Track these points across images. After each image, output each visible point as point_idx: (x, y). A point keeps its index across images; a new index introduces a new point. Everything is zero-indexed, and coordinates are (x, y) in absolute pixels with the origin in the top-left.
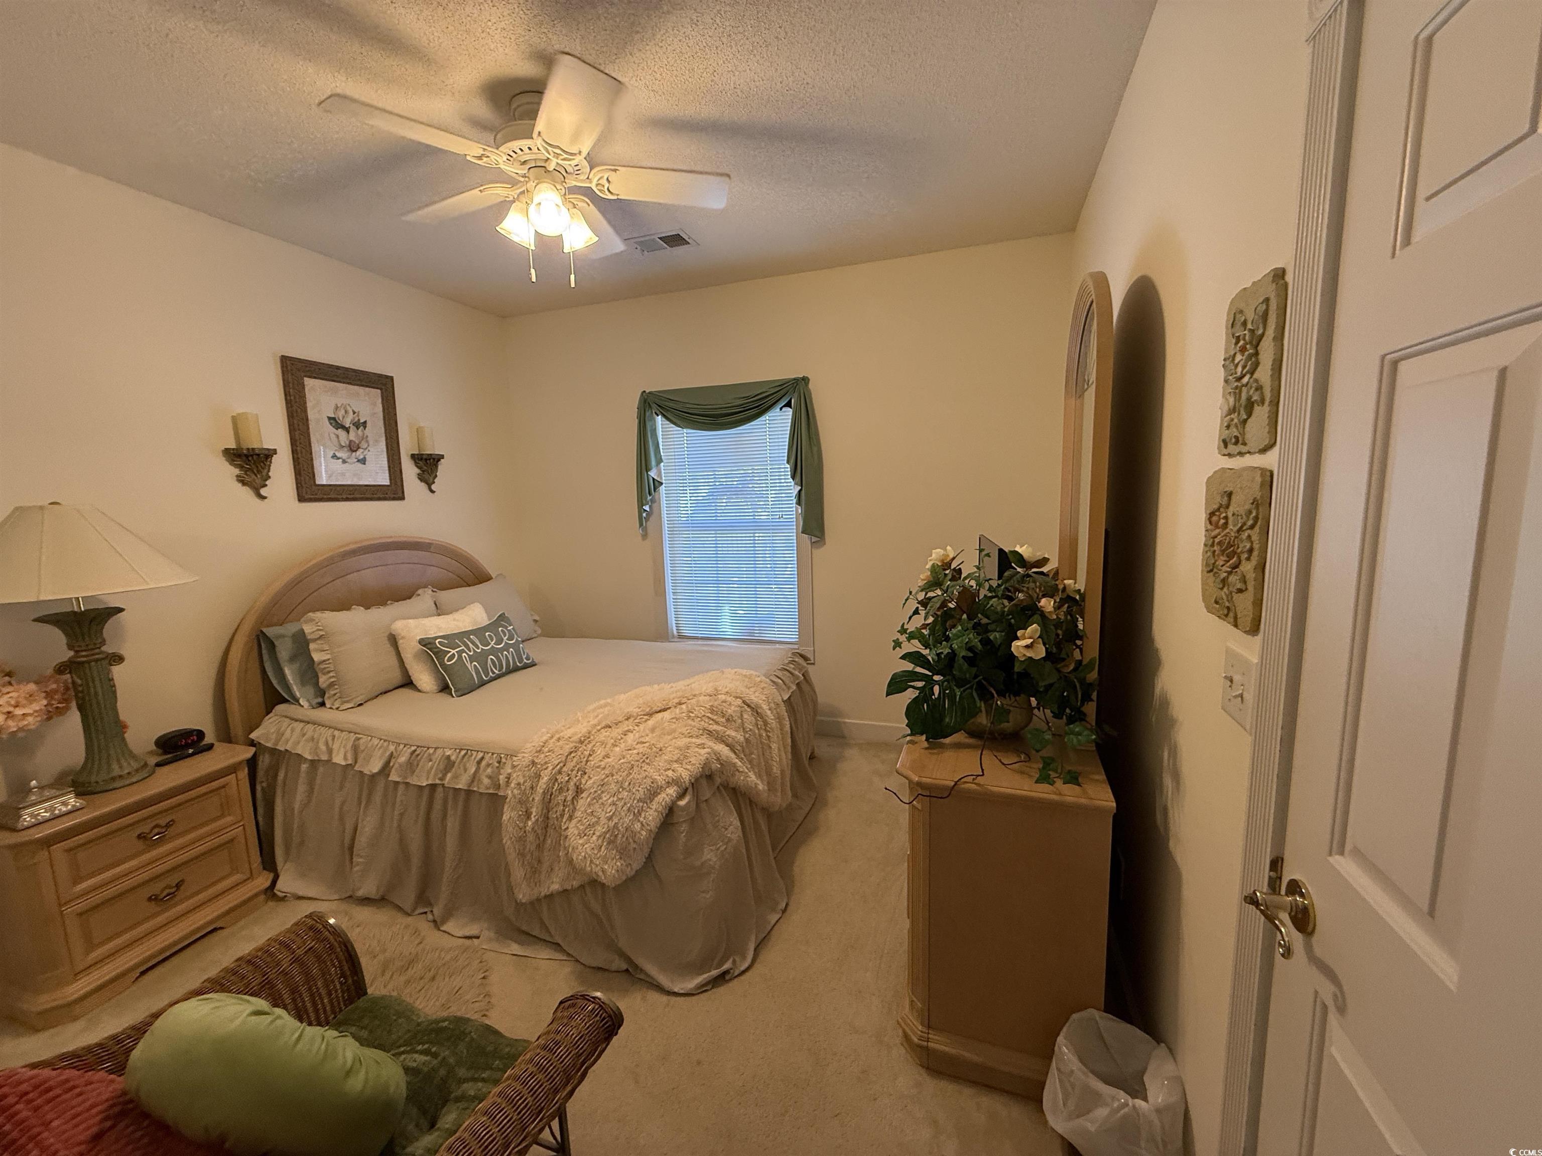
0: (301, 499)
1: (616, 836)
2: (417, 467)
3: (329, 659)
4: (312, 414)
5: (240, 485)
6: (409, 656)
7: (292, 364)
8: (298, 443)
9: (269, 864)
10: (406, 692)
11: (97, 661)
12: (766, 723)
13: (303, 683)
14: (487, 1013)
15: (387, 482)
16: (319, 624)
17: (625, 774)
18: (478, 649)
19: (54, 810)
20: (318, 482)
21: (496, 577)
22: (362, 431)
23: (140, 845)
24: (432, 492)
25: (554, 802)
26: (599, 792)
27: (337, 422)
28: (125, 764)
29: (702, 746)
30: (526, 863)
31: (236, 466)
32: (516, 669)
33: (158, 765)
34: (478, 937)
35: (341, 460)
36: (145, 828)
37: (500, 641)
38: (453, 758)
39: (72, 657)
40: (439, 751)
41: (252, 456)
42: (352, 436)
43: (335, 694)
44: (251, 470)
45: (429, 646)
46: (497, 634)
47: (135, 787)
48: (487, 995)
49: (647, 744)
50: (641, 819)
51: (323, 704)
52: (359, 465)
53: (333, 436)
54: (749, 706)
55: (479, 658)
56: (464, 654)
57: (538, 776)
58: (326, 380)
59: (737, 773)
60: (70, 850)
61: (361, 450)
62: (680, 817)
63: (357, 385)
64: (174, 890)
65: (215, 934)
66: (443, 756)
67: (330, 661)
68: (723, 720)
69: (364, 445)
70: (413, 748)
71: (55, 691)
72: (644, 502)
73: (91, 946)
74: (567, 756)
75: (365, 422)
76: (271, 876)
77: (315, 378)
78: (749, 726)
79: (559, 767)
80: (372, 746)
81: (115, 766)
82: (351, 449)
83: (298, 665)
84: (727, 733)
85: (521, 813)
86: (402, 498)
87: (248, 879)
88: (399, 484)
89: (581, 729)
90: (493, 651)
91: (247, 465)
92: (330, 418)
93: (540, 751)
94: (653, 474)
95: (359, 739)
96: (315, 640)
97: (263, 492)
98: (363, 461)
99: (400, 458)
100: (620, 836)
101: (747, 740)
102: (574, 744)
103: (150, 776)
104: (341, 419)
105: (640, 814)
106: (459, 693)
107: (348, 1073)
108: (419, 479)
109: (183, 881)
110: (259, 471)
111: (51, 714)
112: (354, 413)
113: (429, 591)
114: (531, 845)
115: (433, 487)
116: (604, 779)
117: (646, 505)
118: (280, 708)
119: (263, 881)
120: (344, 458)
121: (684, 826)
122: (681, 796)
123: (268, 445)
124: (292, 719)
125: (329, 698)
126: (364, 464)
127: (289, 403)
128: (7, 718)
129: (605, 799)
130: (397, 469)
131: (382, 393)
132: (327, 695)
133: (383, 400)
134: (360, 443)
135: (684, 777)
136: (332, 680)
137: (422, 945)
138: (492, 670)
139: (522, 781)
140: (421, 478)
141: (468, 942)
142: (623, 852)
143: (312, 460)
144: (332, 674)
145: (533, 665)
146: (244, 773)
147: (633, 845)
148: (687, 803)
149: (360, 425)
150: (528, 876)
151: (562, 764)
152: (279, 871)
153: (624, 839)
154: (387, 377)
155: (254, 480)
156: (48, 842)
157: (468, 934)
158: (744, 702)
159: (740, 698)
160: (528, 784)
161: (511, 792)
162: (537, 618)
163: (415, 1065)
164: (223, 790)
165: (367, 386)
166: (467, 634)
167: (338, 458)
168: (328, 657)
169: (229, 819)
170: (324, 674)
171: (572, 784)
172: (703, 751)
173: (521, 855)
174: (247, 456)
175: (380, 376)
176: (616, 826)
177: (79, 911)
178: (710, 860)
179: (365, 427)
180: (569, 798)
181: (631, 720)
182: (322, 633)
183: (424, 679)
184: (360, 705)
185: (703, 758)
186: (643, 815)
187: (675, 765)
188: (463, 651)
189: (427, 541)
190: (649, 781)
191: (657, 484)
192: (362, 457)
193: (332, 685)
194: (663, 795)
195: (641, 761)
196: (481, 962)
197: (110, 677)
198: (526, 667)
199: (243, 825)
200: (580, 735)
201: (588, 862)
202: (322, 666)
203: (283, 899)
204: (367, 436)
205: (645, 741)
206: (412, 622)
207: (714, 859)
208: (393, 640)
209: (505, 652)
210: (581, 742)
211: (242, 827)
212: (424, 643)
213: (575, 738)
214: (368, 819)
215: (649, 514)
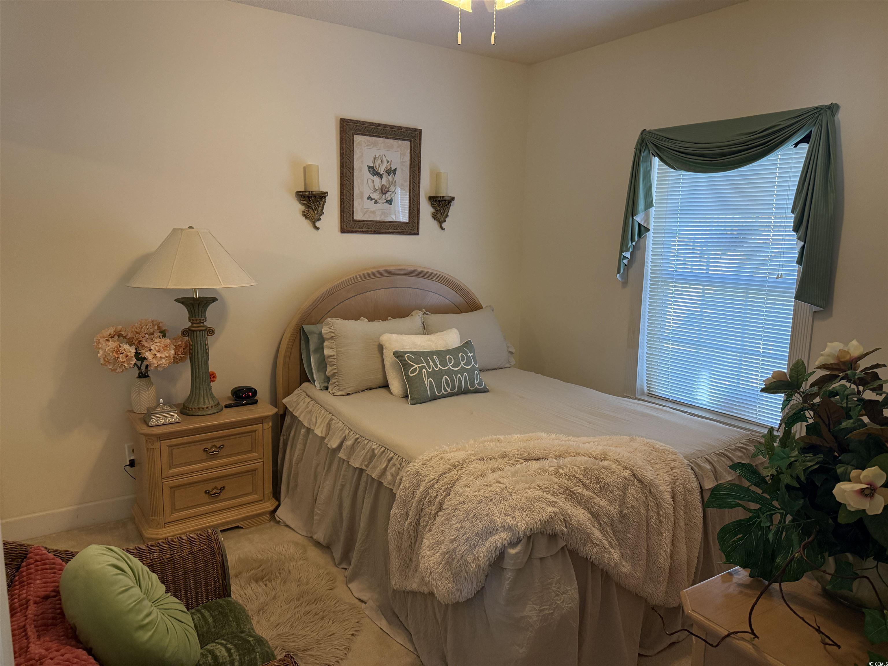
0: (343, 231)
1: (453, 559)
2: (433, 207)
3: (334, 355)
4: (356, 164)
5: (304, 218)
6: (388, 363)
7: (347, 125)
8: (345, 187)
9: (276, 495)
10: (382, 391)
11: (200, 331)
12: (659, 506)
13: (318, 371)
14: (340, 661)
15: (406, 220)
16: (332, 328)
17: (472, 506)
18: (437, 367)
19: (166, 420)
20: (355, 218)
21: (485, 307)
22: (392, 177)
23: (204, 456)
24: (443, 229)
25: (424, 512)
26: (451, 515)
27: (374, 170)
28: (207, 401)
29: (553, 504)
30: (401, 556)
31: (303, 204)
32: (467, 392)
33: (227, 406)
34: (365, 603)
35: (374, 201)
36: (209, 446)
37: (456, 365)
38: (376, 452)
39: (191, 327)
40: (370, 444)
41: (311, 197)
42: (384, 181)
43: (335, 382)
44: (311, 207)
45: (400, 358)
46: (456, 358)
47: (207, 417)
48: (348, 648)
49: (502, 485)
50: (475, 553)
51: (327, 388)
52: (386, 204)
53: (370, 182)
54: (640, 481)
55: (436, 375)
56: (424, 370)
57: (419, 485)
58: (370, 136)
59: (590, 544)
60: (169, 446)
61: (389, 193)
62: (508, 564)
63: (393, 139)
64: (219, 491)
65: (237, 530)
66: (371, 447)
67: (335, 357)
68: (597, 487)
69: (392, 189)
70: (357, 436)
71: (180, 346)
72: (624, 249)
73: (174, 510)
74: (441, 475)
75: (395, 170)
76: (277, 503)
77: (362, 135)
78: (630, 501)
79: (432, 482)
80: (337, 427)
81: (202, 401)
82: (382, 192)
83: (319, 355)
84: (594, 500)
85: (403, 512)
86: (417, 233)
87: (261, 500)
88: (416, 221)
89: (460, 455)
90: (449, 372)
91: (309, 203)
92: (369, 167)
93: (425, 464)
94: (639, 218)
95: (333, 419)
96: (329, 339)
97: (318, 224)
98: (390, 202)
99: (419, 199)
100: (456, 561)
101: (623, 516)
102: (449, 466)
103: (217, 412)
104: (378, 168)
105: (475, 548)
106: (413, 402)
107: (142, 627)
108: (433, 217)
109: (224, 487)
110: (316, 208)
111: (176, 360)
112: (388, 162)
113: (421, 314)
114: (405, 545)
115: (444, 225)
116: (457, 505)
117: (626, 251)
118: (305, 384)
119: (269, 506)
120: (376, 199)
121: (510, 574)
122: (513, 544)
123: (323, 189)
124: (307, 395)
125: (332, 384)
126: (391, 204)
127: (342, 156)
128: (153, 358)
129: (453, 522)
130: (416, 209)
131: (411, 144)
132: (330, 382)
133: (411, 150)
134: (389, 187)
135: (519, 527)
136: (335, 371)
137: (331, 591)
138: (444, 387)
139: (408, 485)
140: (435, 217)
141: (359, 603)
142: (456, 577)
143: (353, 200)
144: (334, 367)
145: (485, 391)
146: (269, 425)
147: (464, 574)
148: (517, 553)
149: (391, 172)
150: (400, 568)
151: (435, 481)
152: (281, 502)
153: (458, 565)
154: (416, 130)
155: (312, 215)
156: (161, 437)
157: (361, 598)
158: (634, 475)
159: (632, 471)
160: (411, 489)
161: (400, 493)
162: (513, 350)
163: (218, 654)
164: (254, 433)
165: (400, 139)
166: (431, 353)
167: (372, 199)
168: (333, 353)
169: (255, 454)
170: (331, 366)
171: (437, 500)
172: (550, 509)
173: (399, 548)
174: (309, 197)
175: (411, 129)
176: (454, 550)
177: (171, 485)
178: (531, 617)
179: (395, 174)
180: (433, 512)
181: (506, 460)
182: (333, 335)
183: (395, 385)
184: (348, 394)
185: (545, 515)
186: (477, 549)
187: (517, 513)
188: (424, 367)
189: (429, 271)
190: (488, 519)
191: (643, 230)
192: (389, 198)
193: (334, 375)
194: (497, 537)
195: (490, 499)
196: (358, 622)
197: (206, 343)
198: (477, 391)
199: (263, 462)
200: (456, 460)
201: (428, 573)
202: (330, 360)
203: (278, 522)
204: (395, 181)
205: (502, 482)
206: (394, 336)
207: (535, 618)
208: (381, 348)
209: (459, 375)
210: (455, 467)
211: (262, 463)
212: (396, 355)
213: (452, 461)
214: (327, 482)
215: (631, 260)
